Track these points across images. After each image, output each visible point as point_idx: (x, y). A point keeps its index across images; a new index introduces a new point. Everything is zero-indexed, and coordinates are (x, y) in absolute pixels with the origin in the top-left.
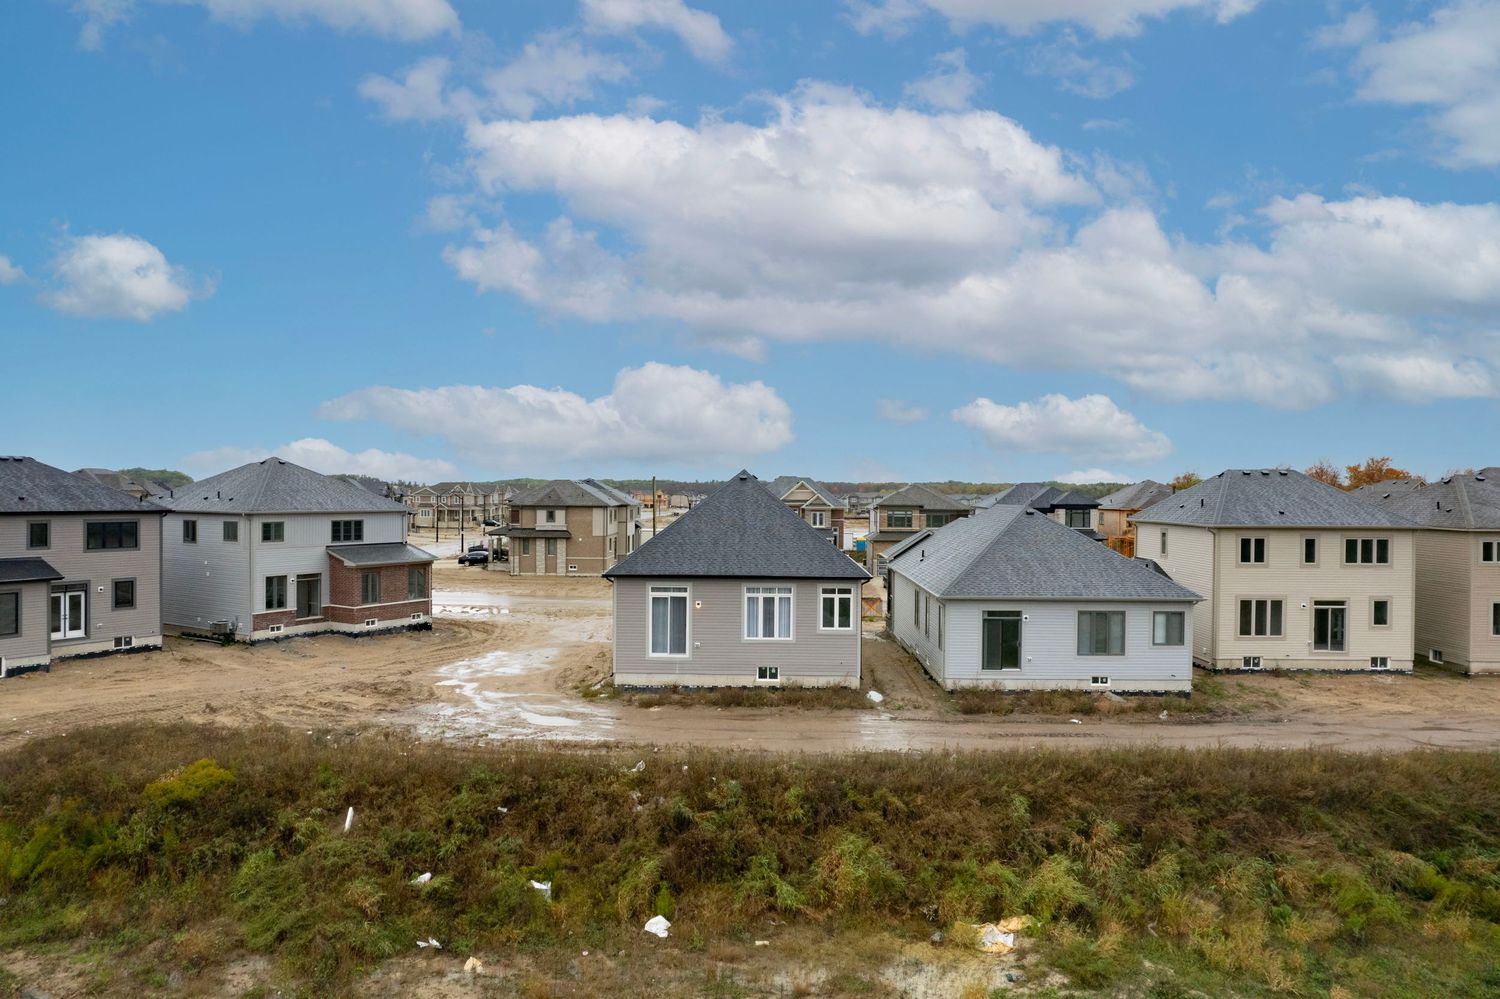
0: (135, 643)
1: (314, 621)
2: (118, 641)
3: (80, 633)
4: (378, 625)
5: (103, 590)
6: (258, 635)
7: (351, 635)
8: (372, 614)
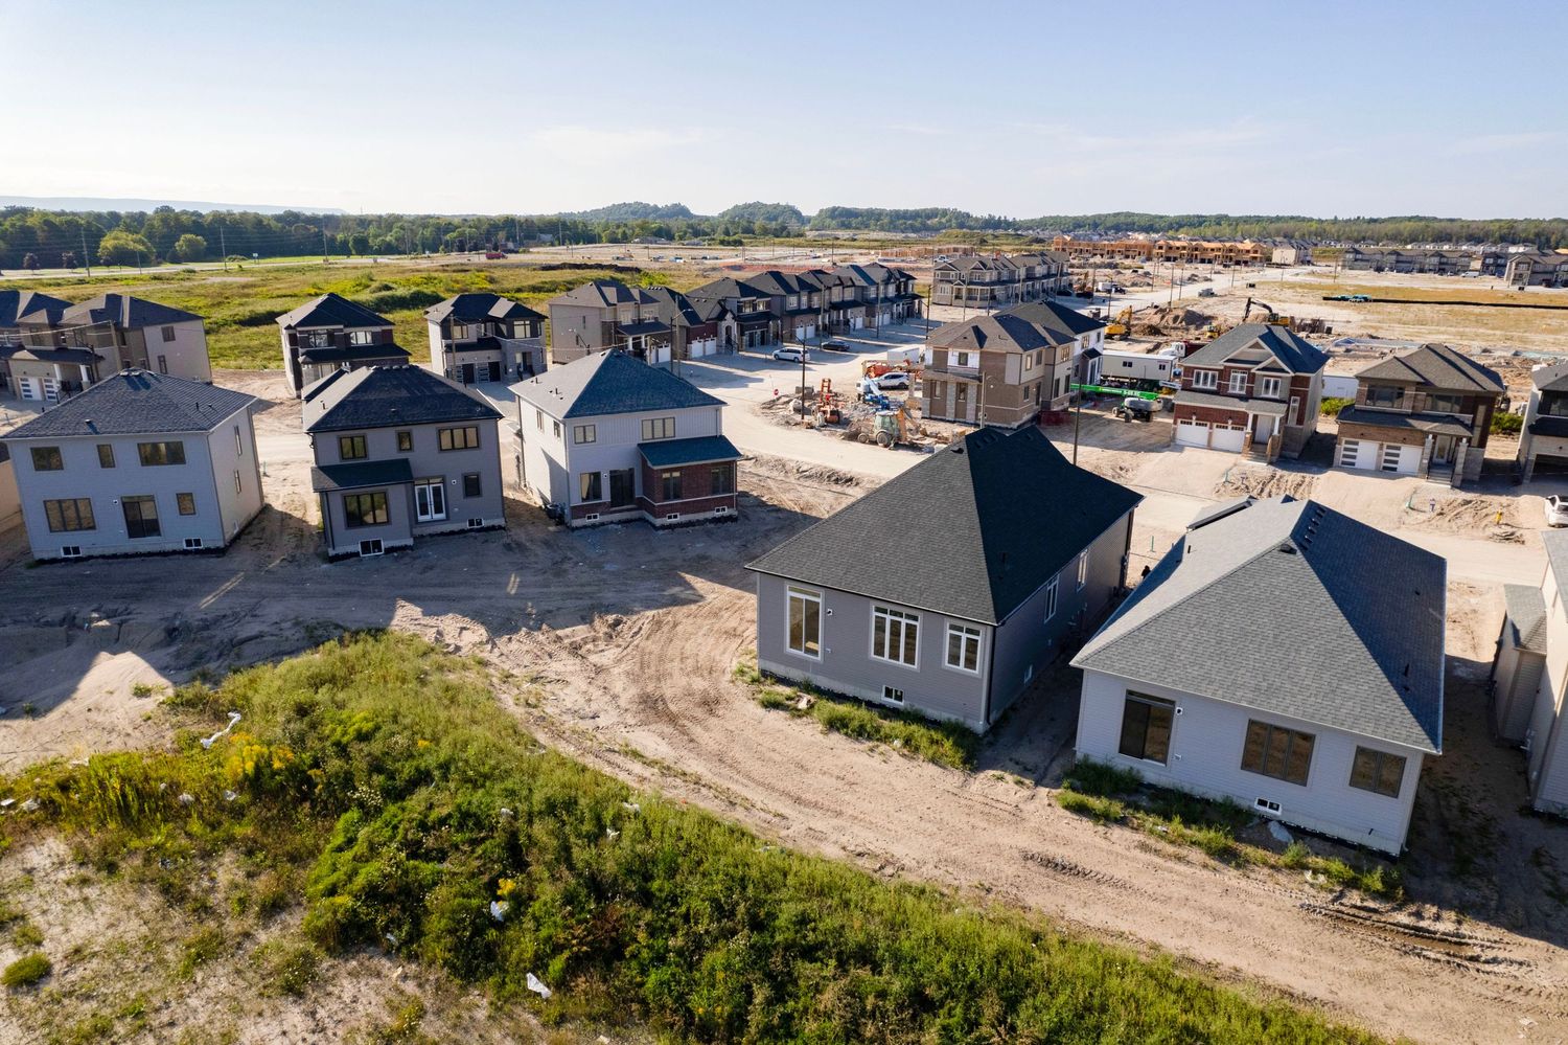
0: (484, 523)
1: (628, 510)
2: (471, 523)
3: (442, 516)
4: (680, 519)
5: (455, 482)
6: (577, 523)
7: (654, 526)
8: (673, 509)
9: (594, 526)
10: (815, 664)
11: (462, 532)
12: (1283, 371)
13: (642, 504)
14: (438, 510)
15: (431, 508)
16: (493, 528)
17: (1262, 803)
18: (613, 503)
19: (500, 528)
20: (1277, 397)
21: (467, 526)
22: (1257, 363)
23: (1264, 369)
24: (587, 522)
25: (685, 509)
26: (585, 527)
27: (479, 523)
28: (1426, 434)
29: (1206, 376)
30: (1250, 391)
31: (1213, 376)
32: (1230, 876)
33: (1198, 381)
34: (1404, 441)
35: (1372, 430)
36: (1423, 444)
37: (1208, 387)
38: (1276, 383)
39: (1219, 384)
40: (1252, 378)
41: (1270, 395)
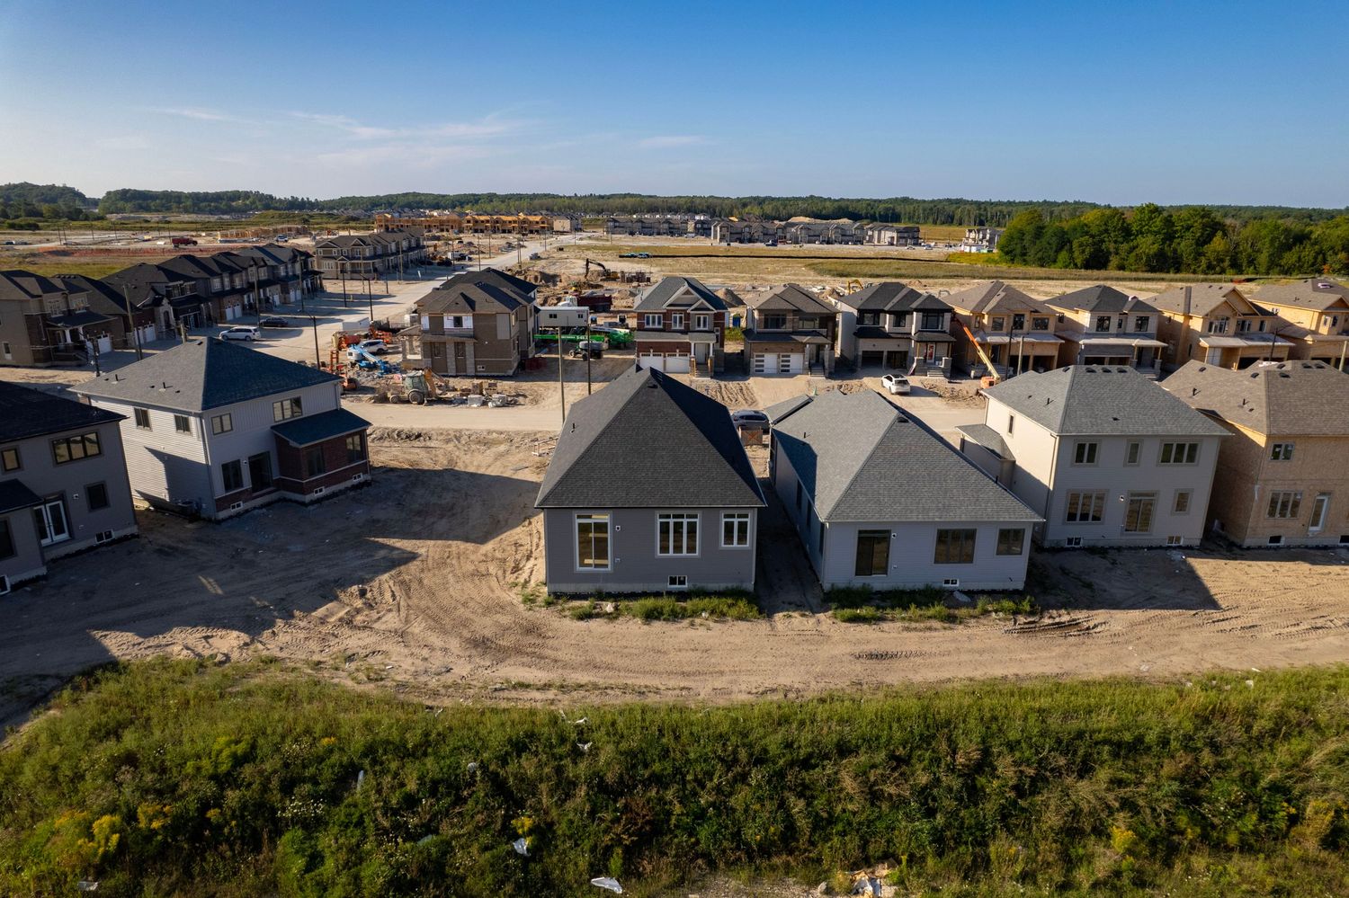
0: (115, 535)
1: (268, 493)
2: (100, 537)
3: (64, 536)
4: (325, 491)
5: (77, 497)
6: (223, 515)
7: (303, 504)
8: (319, 483)
9: (239, 515)
10: (606, 574)
11: (91, 549)
12: (709, 310)
13: (281, 485)
14: (59, 531)
15: (50, 529)
16: (126, 538)
17: (947, 582)
18: (254, 489)
19: (133, 536)
20: (706, 329)
21: (95, 542)
22: (690, 305)
23: (696, 309)
24: (232, 511)
25: (328, 482)
26: (231, 517)
27: (109, 535)
28: (805, 344)
29: (654, 318)
30: (687, 326)
31: (659, 318)
32: (960, 630)
33: (648, 323)
34: (792, 351)
35: (772, 346)
36: (803, 351)
37: (656, 326)
38: (705, 319)
39: (664, 324)
40: (688, 316)
41: (702, 328)
